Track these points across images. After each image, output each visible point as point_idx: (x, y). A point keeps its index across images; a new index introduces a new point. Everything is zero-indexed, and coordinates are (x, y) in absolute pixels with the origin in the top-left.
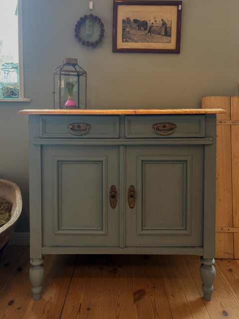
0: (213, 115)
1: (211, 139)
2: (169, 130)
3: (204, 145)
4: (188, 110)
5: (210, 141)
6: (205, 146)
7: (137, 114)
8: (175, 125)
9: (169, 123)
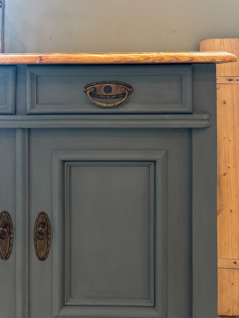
0: (210, 66)
1: (205, 117)
2: (117, 97)
3: (190, 130)
4: (155, 54)
5: (203, 120)
6: (194, 132)
7: (44, 62)
8: (130, 87)
9: (118, 83)
